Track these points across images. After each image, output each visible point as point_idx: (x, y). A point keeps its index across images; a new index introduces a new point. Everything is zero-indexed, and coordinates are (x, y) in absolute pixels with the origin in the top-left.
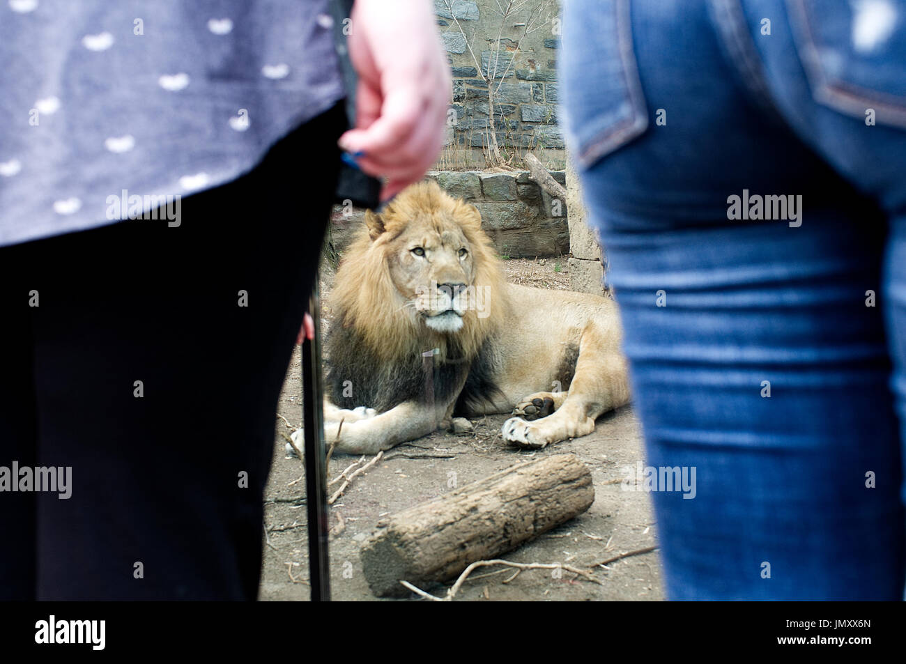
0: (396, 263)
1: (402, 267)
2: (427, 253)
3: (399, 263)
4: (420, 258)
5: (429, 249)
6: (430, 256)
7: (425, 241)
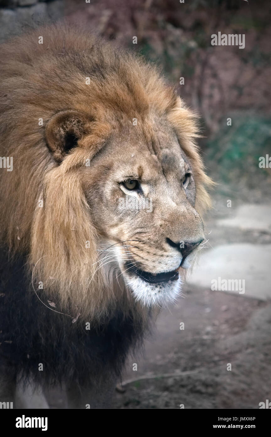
0: (96, 200)
1: (107, 206)
2: (145, 188)
3: (101, 199)
4: (134, 194)
5: (148, 183)
6: (150, 193)
7: (140, 169)
